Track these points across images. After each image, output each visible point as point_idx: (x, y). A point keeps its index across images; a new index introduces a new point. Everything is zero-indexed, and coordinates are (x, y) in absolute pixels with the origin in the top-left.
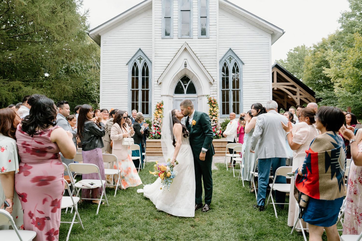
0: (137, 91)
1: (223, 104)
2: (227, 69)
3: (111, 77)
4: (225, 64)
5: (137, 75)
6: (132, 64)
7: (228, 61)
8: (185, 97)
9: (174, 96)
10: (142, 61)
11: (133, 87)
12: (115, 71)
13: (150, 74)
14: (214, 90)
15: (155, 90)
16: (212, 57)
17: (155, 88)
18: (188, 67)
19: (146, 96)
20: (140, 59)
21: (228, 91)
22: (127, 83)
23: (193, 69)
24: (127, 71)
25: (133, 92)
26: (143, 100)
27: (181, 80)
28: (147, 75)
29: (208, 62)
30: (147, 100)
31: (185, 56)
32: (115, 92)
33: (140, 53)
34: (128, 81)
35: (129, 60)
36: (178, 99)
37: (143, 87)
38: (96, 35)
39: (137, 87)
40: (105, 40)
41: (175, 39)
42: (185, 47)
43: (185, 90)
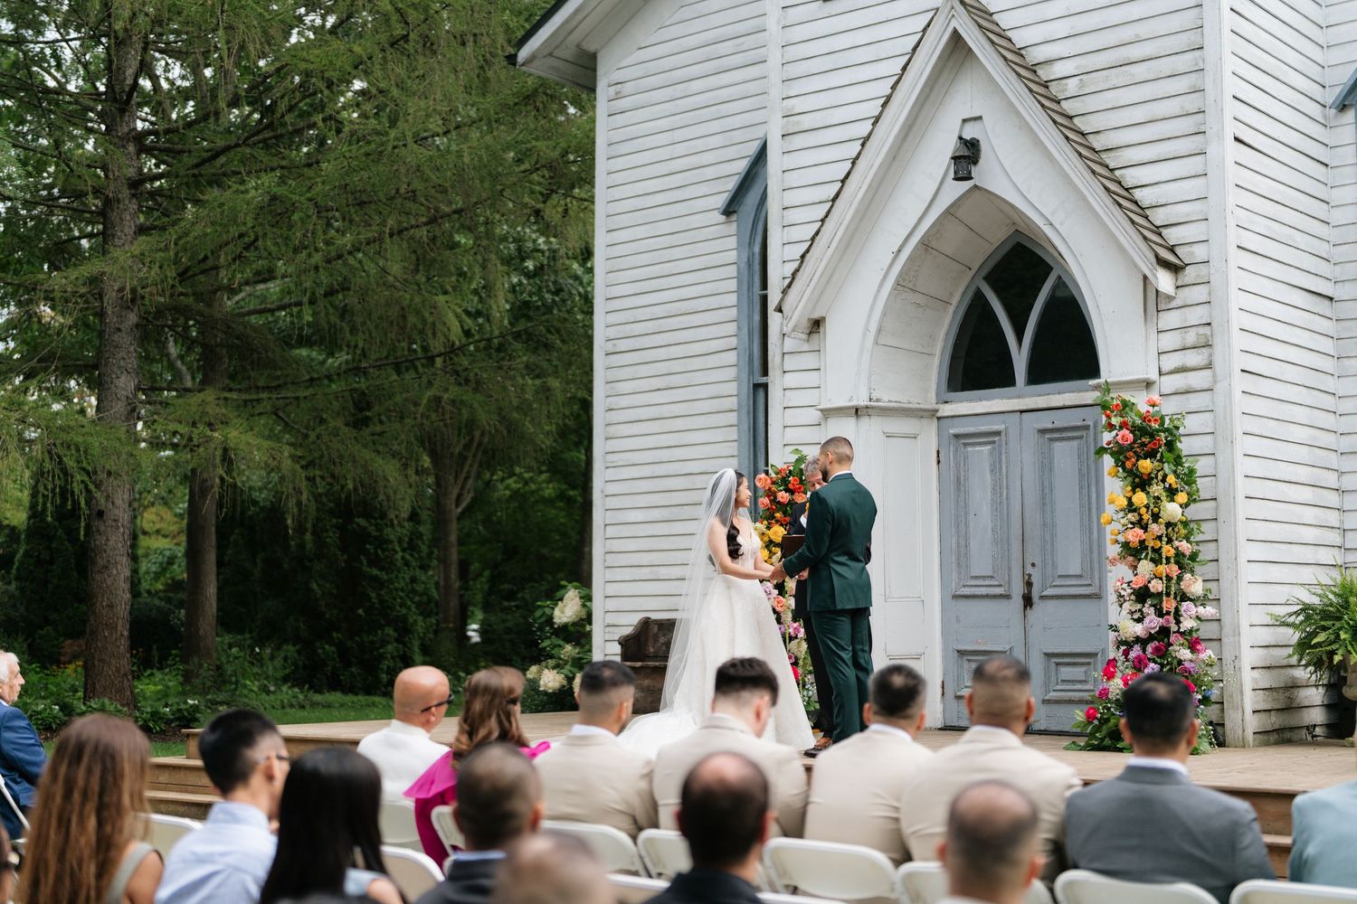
3: (648, 313)
6: (755, 209)
8: (1016, 409)
9: (946, 410)
12: (667, 268)
14: (1191, 337)
15: (790, 380)
16: (1166, 66)
17: (790, 363)
18: (990, 181)
22: (733, 342)
23: (1019, 186)
24: (732, 256)
27: (987, 279)
29: (1139, 114)
32: (665, 411)
34: (739, 328)
35: (731, 184)
36: (971, 430)
38: (567, 52)
40: (617, 76)
42: (954, 24)
43: (1020, 360)
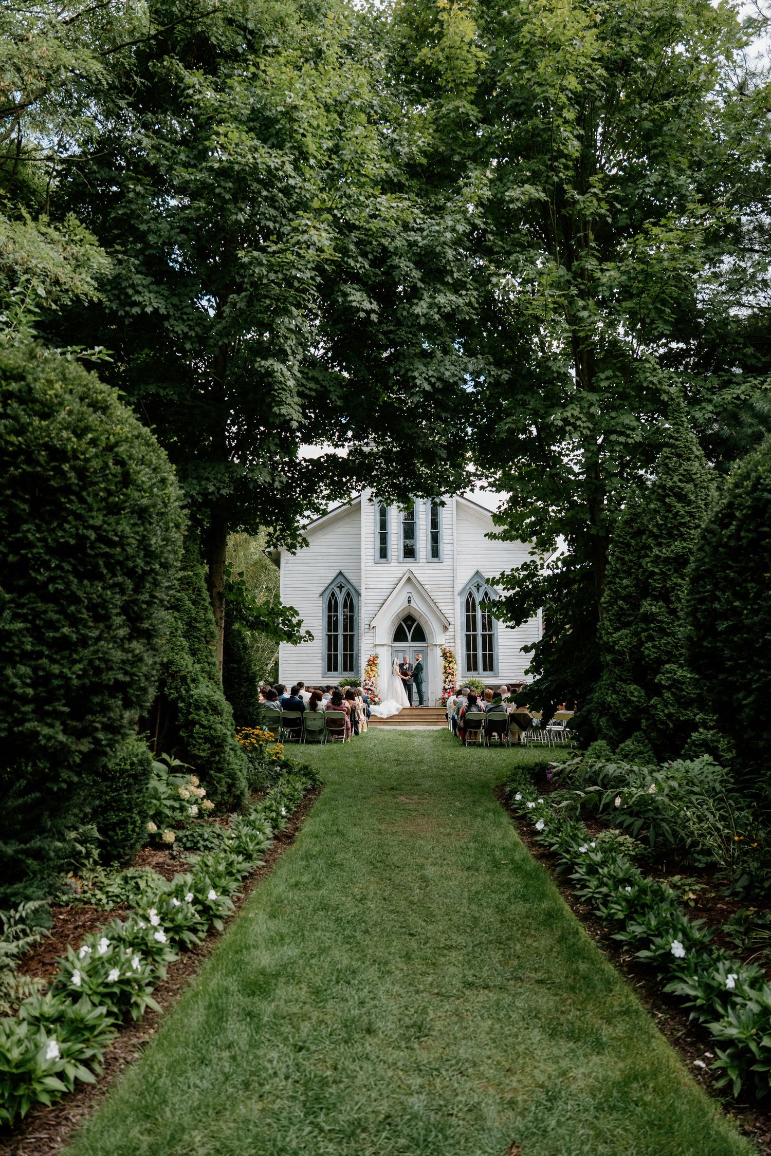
0: (336, 637)
1: (468, 656)
2: (474, 601)
4: (470, 594)
5: (336, 611)
6: (328, 594)
7: (474, 590)
8: (408, 646)
9: (393, 646)
10: (344, 590)
11: (329, 630)
12: (301, 606)
13: (356, 611)
14: (451, 637)
15: (365, 637)
16: (447, 590)
17: (365, 634)
18: (413, 604)
19: (350, 643)
20: (341, 587)
21: (475, 637)
22: (321, 624)
23: (419, 606)
24: (321, 605)
25: (329, 637)
26: (345, 650)
27: (403, 621)
28: (352, 610)
29: (441, 597)
30: (352, 650)
31: (409, 589)
33: (340, 579)
34: (323, 621)
35: (323, 589)
36: (399, 649)
37: (345, 630)
39: (336, 630)
41: (394, 564)
42: (409, 575)
43: (409, 637)
